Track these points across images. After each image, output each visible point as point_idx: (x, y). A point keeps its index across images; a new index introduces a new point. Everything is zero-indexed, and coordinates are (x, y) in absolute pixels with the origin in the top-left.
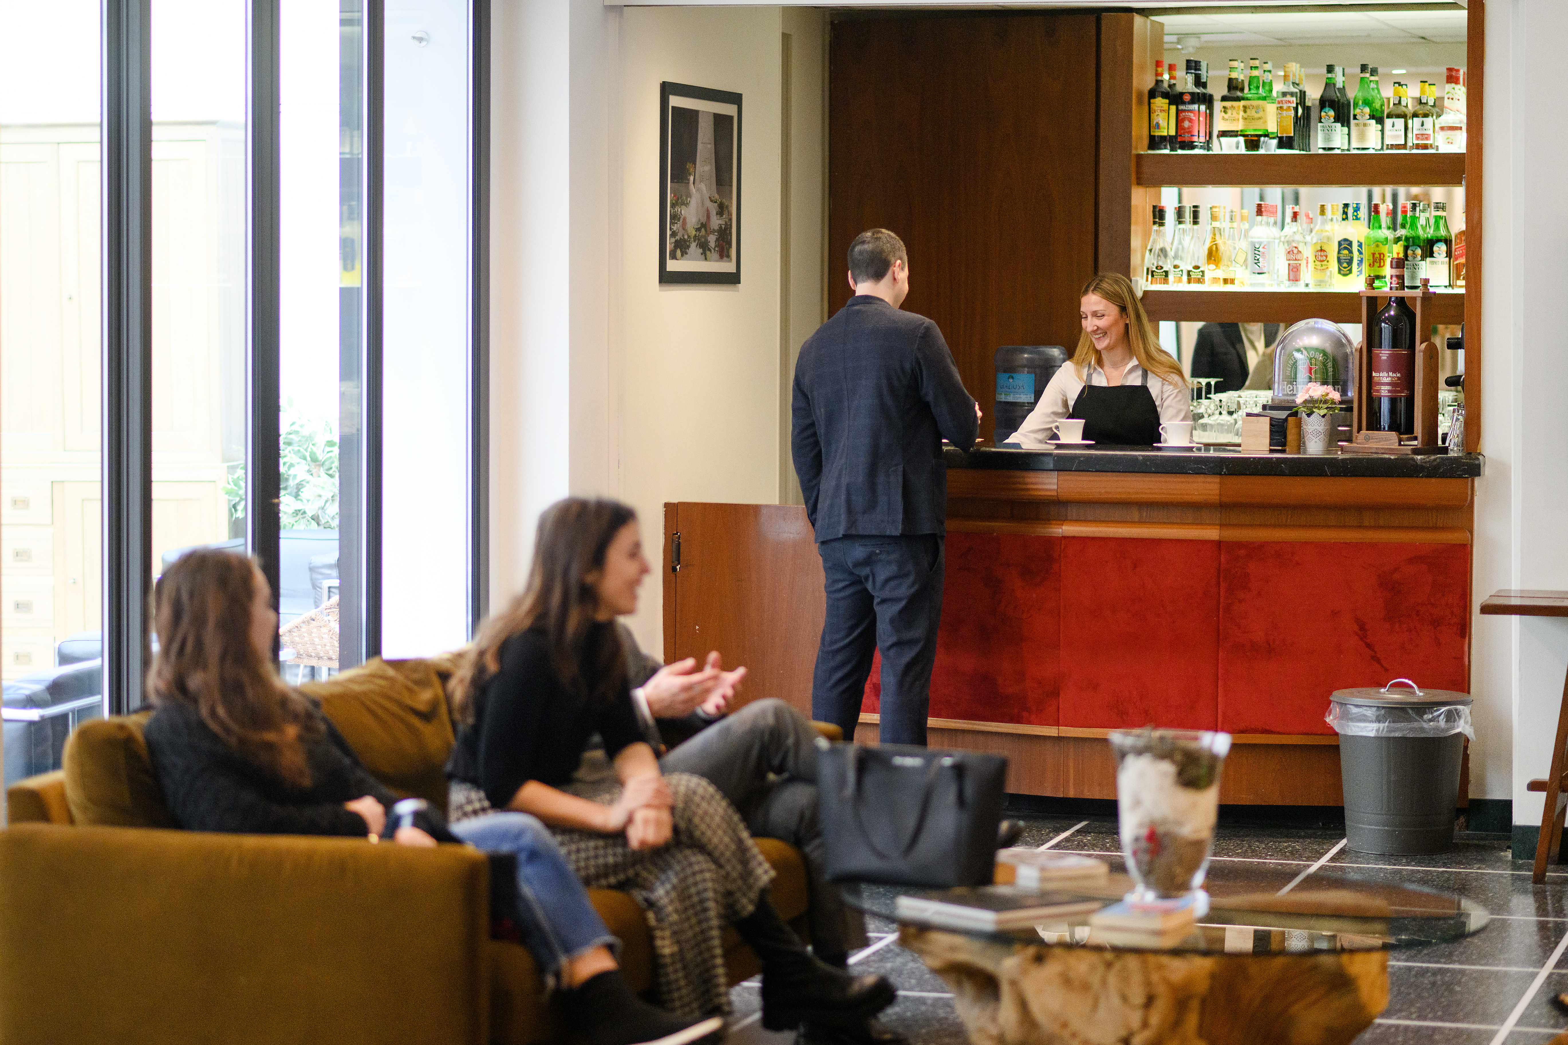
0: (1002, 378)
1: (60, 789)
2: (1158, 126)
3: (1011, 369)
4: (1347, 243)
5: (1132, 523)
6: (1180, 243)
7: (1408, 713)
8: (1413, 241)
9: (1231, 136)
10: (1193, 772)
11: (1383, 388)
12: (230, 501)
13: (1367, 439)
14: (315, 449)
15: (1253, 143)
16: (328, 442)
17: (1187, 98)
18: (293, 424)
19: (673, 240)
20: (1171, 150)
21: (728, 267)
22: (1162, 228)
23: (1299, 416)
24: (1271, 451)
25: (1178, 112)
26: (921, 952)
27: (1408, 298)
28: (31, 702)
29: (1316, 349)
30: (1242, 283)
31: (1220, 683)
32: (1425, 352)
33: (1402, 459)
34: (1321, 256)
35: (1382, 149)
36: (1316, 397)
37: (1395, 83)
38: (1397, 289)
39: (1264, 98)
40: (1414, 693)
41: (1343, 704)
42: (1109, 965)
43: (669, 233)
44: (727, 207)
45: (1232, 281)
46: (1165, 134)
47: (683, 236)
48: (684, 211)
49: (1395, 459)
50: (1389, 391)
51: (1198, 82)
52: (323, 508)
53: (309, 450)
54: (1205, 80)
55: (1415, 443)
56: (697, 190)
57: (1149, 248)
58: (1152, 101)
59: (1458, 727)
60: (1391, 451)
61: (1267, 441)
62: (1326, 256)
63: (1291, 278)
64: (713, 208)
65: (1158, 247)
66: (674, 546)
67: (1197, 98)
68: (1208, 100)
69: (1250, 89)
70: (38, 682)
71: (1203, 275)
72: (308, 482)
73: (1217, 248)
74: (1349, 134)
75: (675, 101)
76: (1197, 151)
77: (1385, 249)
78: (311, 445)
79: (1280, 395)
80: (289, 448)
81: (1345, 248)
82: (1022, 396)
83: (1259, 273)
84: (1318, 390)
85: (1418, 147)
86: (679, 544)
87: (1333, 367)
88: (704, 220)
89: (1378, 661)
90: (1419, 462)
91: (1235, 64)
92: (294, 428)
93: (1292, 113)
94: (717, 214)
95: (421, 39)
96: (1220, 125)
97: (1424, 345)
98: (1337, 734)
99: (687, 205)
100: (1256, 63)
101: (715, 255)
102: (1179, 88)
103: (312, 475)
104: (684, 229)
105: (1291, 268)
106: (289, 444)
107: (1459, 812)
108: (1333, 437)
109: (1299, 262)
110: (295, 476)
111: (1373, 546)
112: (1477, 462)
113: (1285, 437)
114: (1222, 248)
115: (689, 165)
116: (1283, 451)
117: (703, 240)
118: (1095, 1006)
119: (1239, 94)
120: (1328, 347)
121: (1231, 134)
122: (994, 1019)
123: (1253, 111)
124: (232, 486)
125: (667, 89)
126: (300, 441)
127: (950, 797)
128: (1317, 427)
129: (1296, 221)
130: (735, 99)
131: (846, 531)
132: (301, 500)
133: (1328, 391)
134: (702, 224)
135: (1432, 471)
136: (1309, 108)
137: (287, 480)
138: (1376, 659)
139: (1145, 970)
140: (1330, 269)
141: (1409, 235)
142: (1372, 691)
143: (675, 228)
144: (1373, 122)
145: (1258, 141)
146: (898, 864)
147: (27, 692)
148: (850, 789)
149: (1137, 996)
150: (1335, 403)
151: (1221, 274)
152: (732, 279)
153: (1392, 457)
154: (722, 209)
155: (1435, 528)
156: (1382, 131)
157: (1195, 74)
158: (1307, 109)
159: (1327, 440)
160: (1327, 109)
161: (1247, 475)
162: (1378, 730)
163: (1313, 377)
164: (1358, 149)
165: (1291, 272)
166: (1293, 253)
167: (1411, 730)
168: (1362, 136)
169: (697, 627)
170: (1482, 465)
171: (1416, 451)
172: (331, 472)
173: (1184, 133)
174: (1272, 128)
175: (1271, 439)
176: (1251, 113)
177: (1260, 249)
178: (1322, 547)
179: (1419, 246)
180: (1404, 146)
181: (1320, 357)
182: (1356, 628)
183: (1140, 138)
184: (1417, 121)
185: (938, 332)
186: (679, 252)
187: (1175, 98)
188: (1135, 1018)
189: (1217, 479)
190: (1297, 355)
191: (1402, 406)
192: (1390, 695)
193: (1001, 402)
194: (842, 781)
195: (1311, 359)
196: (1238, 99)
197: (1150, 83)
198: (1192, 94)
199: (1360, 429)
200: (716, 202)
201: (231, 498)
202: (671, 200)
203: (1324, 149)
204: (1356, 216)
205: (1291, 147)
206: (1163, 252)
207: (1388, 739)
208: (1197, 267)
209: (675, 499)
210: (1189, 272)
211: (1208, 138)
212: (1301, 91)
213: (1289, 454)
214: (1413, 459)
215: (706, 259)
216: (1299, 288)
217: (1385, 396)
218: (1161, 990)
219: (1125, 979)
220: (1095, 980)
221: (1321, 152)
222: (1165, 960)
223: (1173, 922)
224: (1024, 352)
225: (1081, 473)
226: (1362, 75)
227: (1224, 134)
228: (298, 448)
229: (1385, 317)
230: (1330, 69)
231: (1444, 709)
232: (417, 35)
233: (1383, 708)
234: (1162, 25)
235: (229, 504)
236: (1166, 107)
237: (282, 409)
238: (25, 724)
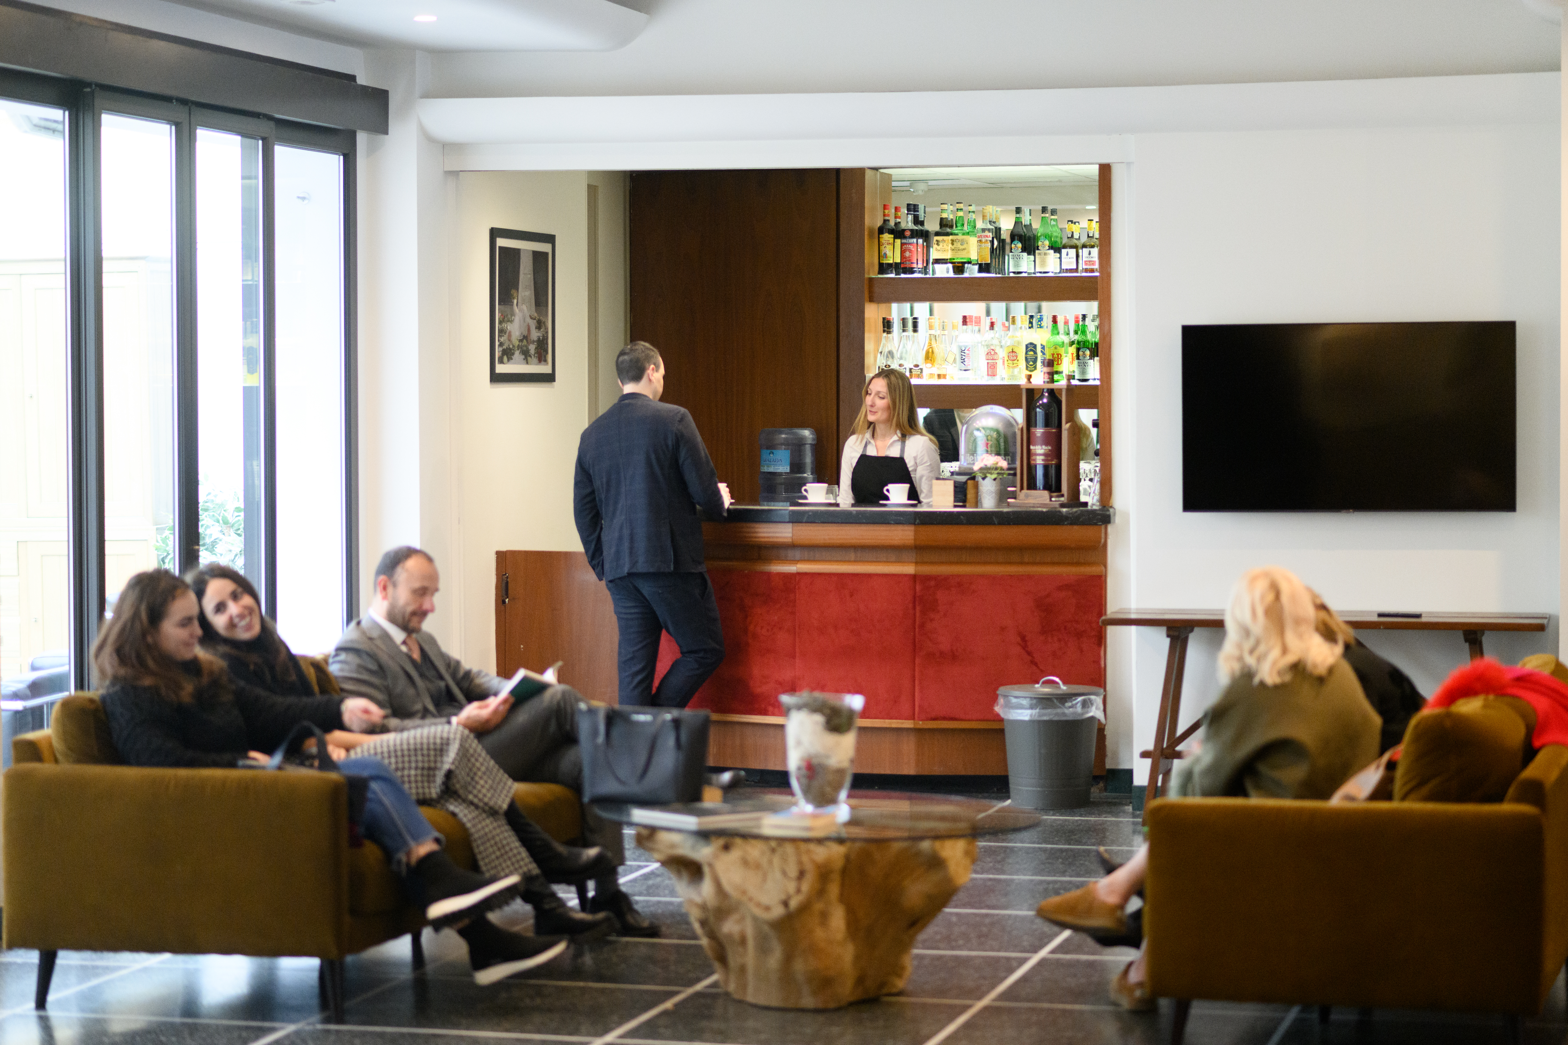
0: (765, 453)
1: (48, 739)
2: (886, 255)
3: (772, 447)
4: (1032, 346)
5: (849, 561)
6: (904, 347)
7: (1053, 701)
8: (1084, 344)
9: (942, 263)
10: (836, 721)
11: (1038, 457)
12: (158, 555)
13: (1027, 496)
14: (226, 514)
15: (959, 268)
16: (237, 508)
17: (908, 233)
18: (209, 494)
19: (501, 349)
20: (896, 275)
21: (546, 369)
22: (889, 335)
23: (976, 480)
24: (955, 506)
25: (902, 244)
26: (651, 850)
27: (1057, 389)
28: (16, 696)
29: (992, 429)
30: (952, 377)
31: (917, 682)
32: (1069, 430)
33: (1051, 511)
34: (1013, 356)
35: (1060, 273)
36: (989, 466)
37: (1068, 221)
38: (1048, 382)
39: (968, 233)
40: (1059, 688)
41: (1006, 696)
42: (773, 850)
43: (497, 343)
44: (544, 322)
45: (944, 376)
46: (891, 262)
47: (509, 346)
48: (509, 327)
49: (1046, 512)
50: (1043, 460)
51: (917, 221)
52: (233, 561)
53: (221, 515)
54: (923, 219)
55: (1062, 499)
56: (520, 311)
57: (880, 351)
58: (881, 236)
59: (1091, 712)
60: (1044, 505)
61: (952, 498)
62: (1017, 357)
63: (990, 373)
64: (533, 324)
65: (886, 350)
66: (504, 585)
67: (915, 234)
68: (925, 235)
69: (956, 227)
70: (21, 682)
71: (921, 372)
72: (221, 540)
73: (933, 352)
74: (1035, 261)
75: (501, 242)
76: (916, 275)
77: (1062, 351)
78: (223, 511)
79: (965, 464)
80: (206, 513)
81: (1031, 350)
82: (780, 467)
83: (965, 370)
84: (991, 460)
85: (1086, 270)
86: (507, 583)
87: (1005, 442)
88: (526, 333)
89: (1036, 664)
90: (1064, 514)
91: (945, 207)
92: (210, 497)
93: (989, 245)
94: (536, 328)
95: (303, 198)
96: (934, 254)
97: (1068, 425)
98: (1002, 720)
99: (511, 321)
100: (961, 206)
101: (535, 360)
102: (903, 226)
103: (224, 534)
104: (509, 340)
105: (989, 365)
106: (206, 510)
107: (1096, 779)
108: (1003, 496)
109: (996, 361)
110: (211, 535)
111: (1030, 577)
112: (1108, 513)
113: (965, 496)
114: (936, 351)
115: (513, 291)
116: (964, 506)
117: (525, 348)
118: (764, 879)
119: (949, 230)
120: (1000, 427)
121: (944, 261)
122: (700, 894)
123: (959, 244)
124: (161, 543)
125: (495, 233)
126: (214, 508)
127: (671, 742)
128: (990, 488)
129: (993, 329)
130: (550, 239)
131: (629, 570)
132: (216, 554)
133: (998, 460)
134: (524, 336)
135: (1074, 520)
136: (1004, 241)
137: (204, 538)
138: (1034, 663)
139: (798, 853)
140: (1019, 366)
141: (1080, 339)
142: (1028, 686)
143: (502, 340)
144: (1052, 252)
145: (963, 267)
146: (634, 788)
147: (14, 689)
148: (601, 739)
149: (793, 872)
150: (1004, 470)
151: (935, 371)
152: (549, 378)
153: (1044, 510)
154: (540, 325)
155: (1078, 564)
156: (1060, 258)
157: (914, 215)
158: (1002, 242)
159: (998, 497)
160: (1016, 242)
161: (934, 524)
162: (1031, 715)
163: (989, 450)
164: (1040, 272)
165: (989, 369)
166: (991, 355)
167: (1057, 714)
168: (1043, 263)
169: (522, 646)
170: (1112, 516)
171: (1063, 505)
172: (239, 532)
173: (905, 261)
174: (974, 257)
175: (955, 497)
176: (958, 245)
177: (965, 351)
178: (993, 579)
179: (1088, 348)
180: (1076, 270)
181: (995, 435)
182: (1019, 639)
183: (872, 264)
184: (1086, 251)
185: (690, 418)
186: (505, 358)
187: (898, 233)
188: (791, 887)
189: (912, 528)
190: (976, 433)
191: (1053, 472)
192: (1040, 688)
193: (764, 472)
194: (595, 733)
195: (987, 436)
196: (947, 234)
197: (879, 223)
198: (912, 231)
199: (1022, 488)
200: (534, 319)
201: (159, 553)
202: (499, 319)
203: (1014, 273)
204: (1040, 325)
205: (989, 272)
206: (891, 354)
207: (1039, 722)
208: (917, 366)
209: (504, 548)
210: (911, 369)
211: (925, 265)
212: (996, 228)
213: (969, 508)
214: (1060, 512)
215: (527, 363)
216: (996, 381)
217: (1039, 464)
218: (809, 867)
219: (784, 860)
220: (764, 862)
221: (1012, 275)
222: (812, 846)
223: (820, 823)
224: (781, 433)
225: (810, 524)
226: (1043, 215)
227: (937, 261)
228: (213, 513)
229: (1040, 404)
230: (1018, 210)
231: (1080, 699)
232: (301, 196)
233: (1035, 698)
234: (890, 176)
235: (158, 558)
236: (891, 241)
237: (200, 482)
238: (11, 712)
